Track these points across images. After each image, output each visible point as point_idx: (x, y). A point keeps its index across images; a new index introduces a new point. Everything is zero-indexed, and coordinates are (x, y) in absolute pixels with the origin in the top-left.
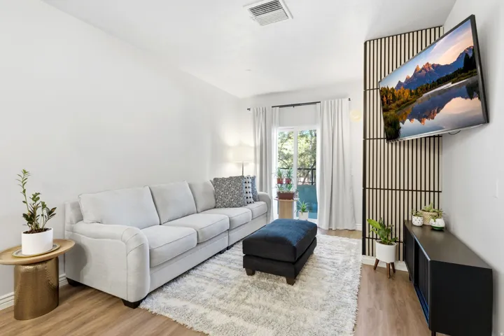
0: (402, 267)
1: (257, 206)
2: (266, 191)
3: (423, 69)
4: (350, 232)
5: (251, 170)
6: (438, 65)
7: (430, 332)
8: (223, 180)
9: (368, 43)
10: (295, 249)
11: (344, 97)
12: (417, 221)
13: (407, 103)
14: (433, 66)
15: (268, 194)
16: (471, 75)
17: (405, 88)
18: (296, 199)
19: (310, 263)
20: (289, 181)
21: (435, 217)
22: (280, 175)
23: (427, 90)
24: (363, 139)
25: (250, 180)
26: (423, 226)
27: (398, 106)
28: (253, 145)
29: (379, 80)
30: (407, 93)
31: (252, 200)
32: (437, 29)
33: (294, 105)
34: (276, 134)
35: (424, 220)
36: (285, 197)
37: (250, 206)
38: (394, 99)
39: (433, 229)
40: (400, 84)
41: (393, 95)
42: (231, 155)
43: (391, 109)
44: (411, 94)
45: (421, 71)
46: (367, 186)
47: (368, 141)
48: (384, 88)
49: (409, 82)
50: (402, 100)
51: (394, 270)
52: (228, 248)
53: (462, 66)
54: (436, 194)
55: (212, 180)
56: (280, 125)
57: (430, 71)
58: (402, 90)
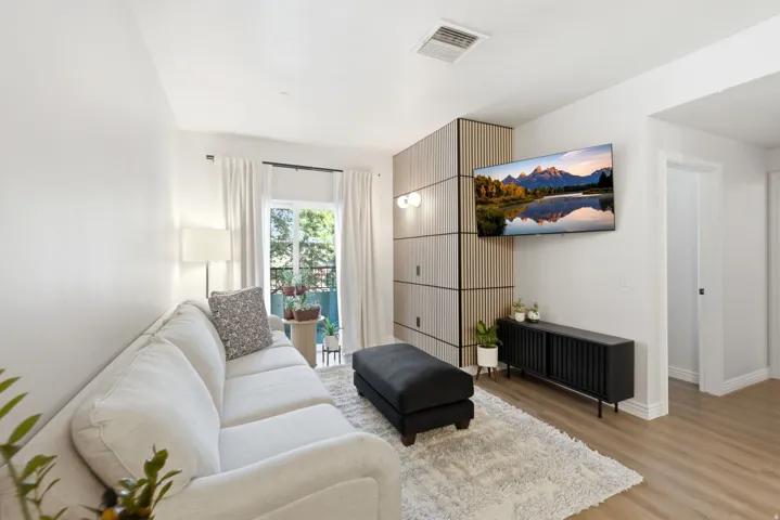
3: (546, 171)
6: (567, 174)
8: (230, 299)
9: (461, 122)
13: (518, 201)
14: (560, 172)
16: (607, 191)
17: (519, 185)
23: (550, 193)
27: (505, 201)
30: (520, 191)
33: (297, 167)
38: (499, 192)
40: (509, 179)
41: (498, 188)
43: (492, 203)
44: (527, 193)
45: (542, 173)
46: (462, 287)
47: (463, 235)
48: (483, 177)
49: (523, 180)
50: (512, 196)
53: (596, 181)
57: (556, 178)
58: (512, 186)
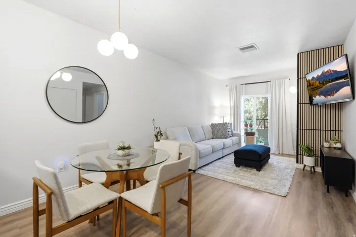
0: (319, 170)
1: (235, 138)
2: (237, 131)
3: (327, 72)
4: (290, 156)
5: (228, 119)
6: (336, 71)
7: (326, 186)
8: (216, 125)
9: (300, 54)
10: (260, 155)
11: (286, 78)
12: (326, 145)
13: (317, 88)
14: (333, 71)
15: (238, 132)
17: (317, 80)
18: (256, 136)
19: (267, 165)
20: (251, 126)
21: (336, 143)
22: (246, 122)
23: (329, 82)
24: (296, 104)
25: (230, 125)
26: (330, 147)
27: (312, 89)
28: (229, 106)
29: (306, 73)
30: (317, 83)
31: (231, 135)
32: (340, 47)
33: (254, 83)
34: (243, 98)
35: (330, 144)
36: (249, 134)
37: (230, 138)
38: (310, 85)
39: (335, 148)
40: (313, 78)
41: (310, 83)
42: (217, 112)
44: (320, 83)
45: (326, 73)
46: (299, 128)
47: (299, 105)
49: (319, 78)
50: (314, 86)
51: (315, 171)
52: (222, 157)
54: (340, 132)
55: (210, 124)
56: (245, 95)
57: (331, 74)
58: (314, 81)
